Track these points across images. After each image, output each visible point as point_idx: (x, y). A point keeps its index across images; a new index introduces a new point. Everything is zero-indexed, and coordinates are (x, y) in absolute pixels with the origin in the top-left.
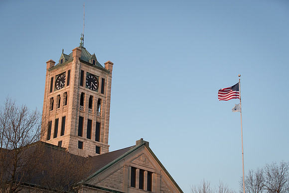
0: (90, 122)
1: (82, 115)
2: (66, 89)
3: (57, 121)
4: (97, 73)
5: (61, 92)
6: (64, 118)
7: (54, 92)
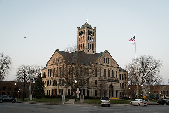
0: (91, 44)
1: (89, 43)
2: (84, 35)
3: (82, 44)
4: (92, 30)
5: (82, 36)
6: (84, 44)
7: (80, 36)
